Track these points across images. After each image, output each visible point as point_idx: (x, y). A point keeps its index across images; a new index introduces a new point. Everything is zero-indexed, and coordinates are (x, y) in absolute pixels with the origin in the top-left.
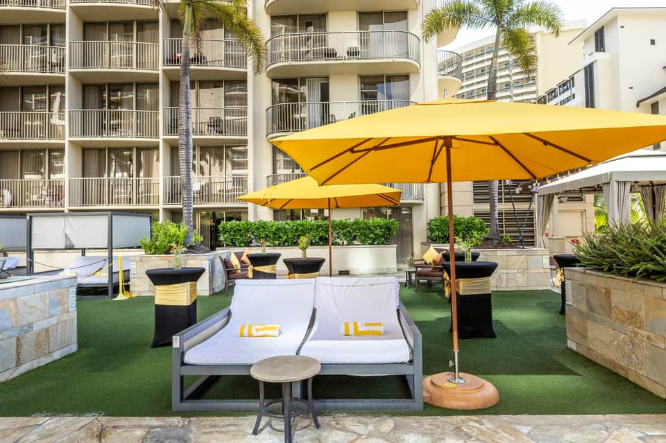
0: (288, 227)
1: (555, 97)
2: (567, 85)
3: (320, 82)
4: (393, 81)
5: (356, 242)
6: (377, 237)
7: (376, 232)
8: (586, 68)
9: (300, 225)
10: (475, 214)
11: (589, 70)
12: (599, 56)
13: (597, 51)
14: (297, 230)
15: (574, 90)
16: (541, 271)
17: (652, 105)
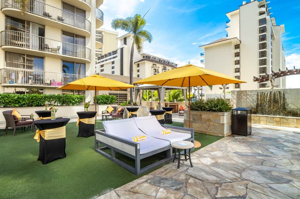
0: (26, 97)
1: (111, 55)
2: (115, 52)
3: (38, 26)
4: (78, 38)
5: (64, 105)
6: (76, 102)
7: (76, 100)
8: (121, 49)
9: (34, 96)
10: (109, 94)
11: (122, 49)
12: (125, 46)
13: (124, 44)
14: (32, 99)
15: (117, 55)
16: (147, 112)
17: (138, 64)
